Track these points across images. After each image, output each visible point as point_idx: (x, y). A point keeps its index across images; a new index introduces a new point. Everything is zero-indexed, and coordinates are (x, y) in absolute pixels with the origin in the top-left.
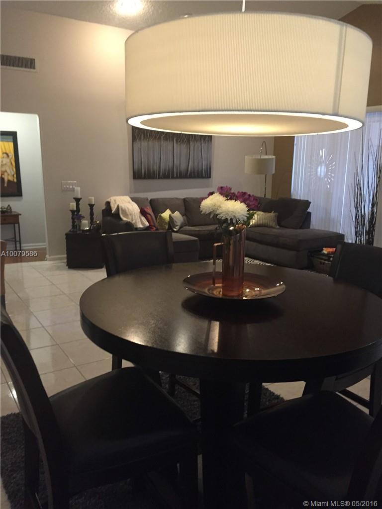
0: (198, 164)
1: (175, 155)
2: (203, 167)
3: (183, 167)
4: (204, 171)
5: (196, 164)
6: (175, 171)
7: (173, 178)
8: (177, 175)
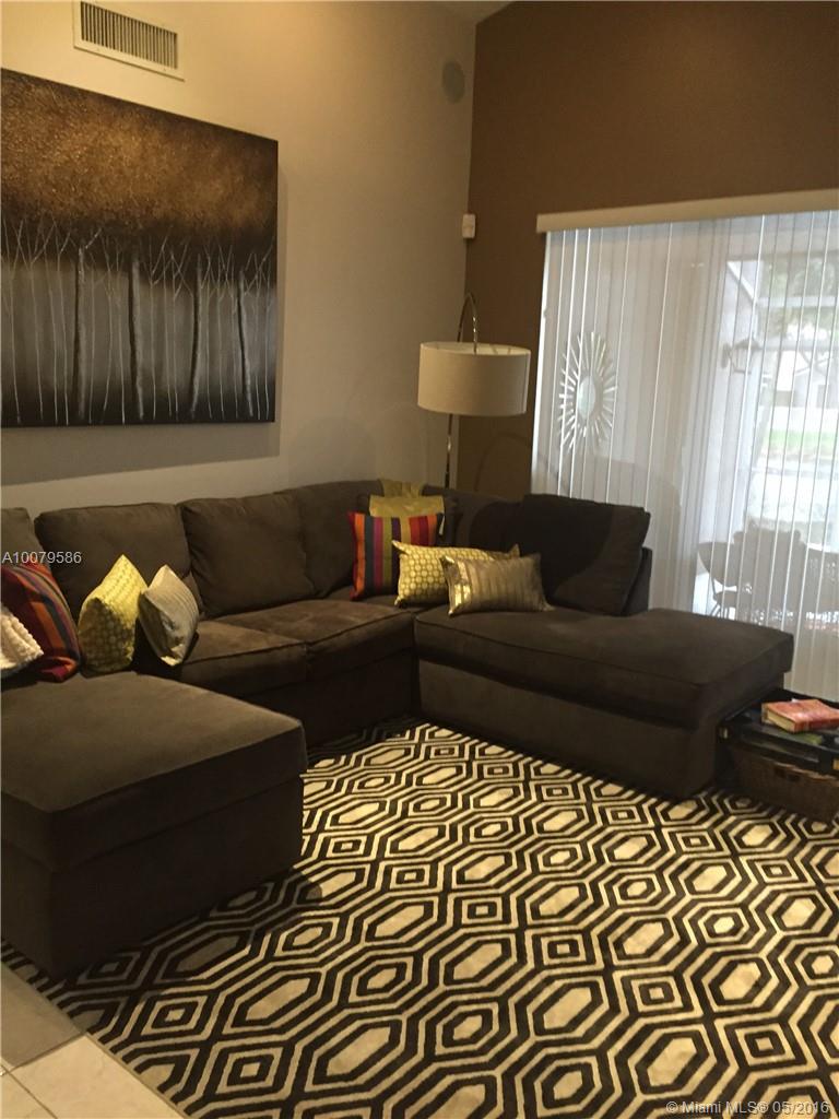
0: (230, 369)
1: (138, 331)
2: (249, 382)
3: (173, 376)
4: (249, 397)
5: (221, 367)
6: (140, 391)
7: (133, 420)
8: (148, 409)
